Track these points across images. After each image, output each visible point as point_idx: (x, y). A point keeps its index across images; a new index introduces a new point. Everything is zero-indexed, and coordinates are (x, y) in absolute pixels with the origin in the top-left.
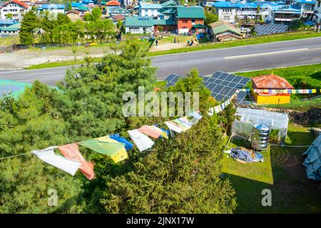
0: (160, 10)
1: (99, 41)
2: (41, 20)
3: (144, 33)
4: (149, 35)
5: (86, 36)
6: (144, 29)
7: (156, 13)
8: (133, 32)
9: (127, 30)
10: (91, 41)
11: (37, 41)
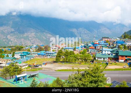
0: (111, 52)
1: (85, 62)
2: (64, 53)
3: (104, 60)
4: (106, 61)
5: (80, 60)
6: (104, 59)
7: (109, 53)
8: (99, 60)
9: (97, 59)
10: (81, 62)
11: (61, 60)
